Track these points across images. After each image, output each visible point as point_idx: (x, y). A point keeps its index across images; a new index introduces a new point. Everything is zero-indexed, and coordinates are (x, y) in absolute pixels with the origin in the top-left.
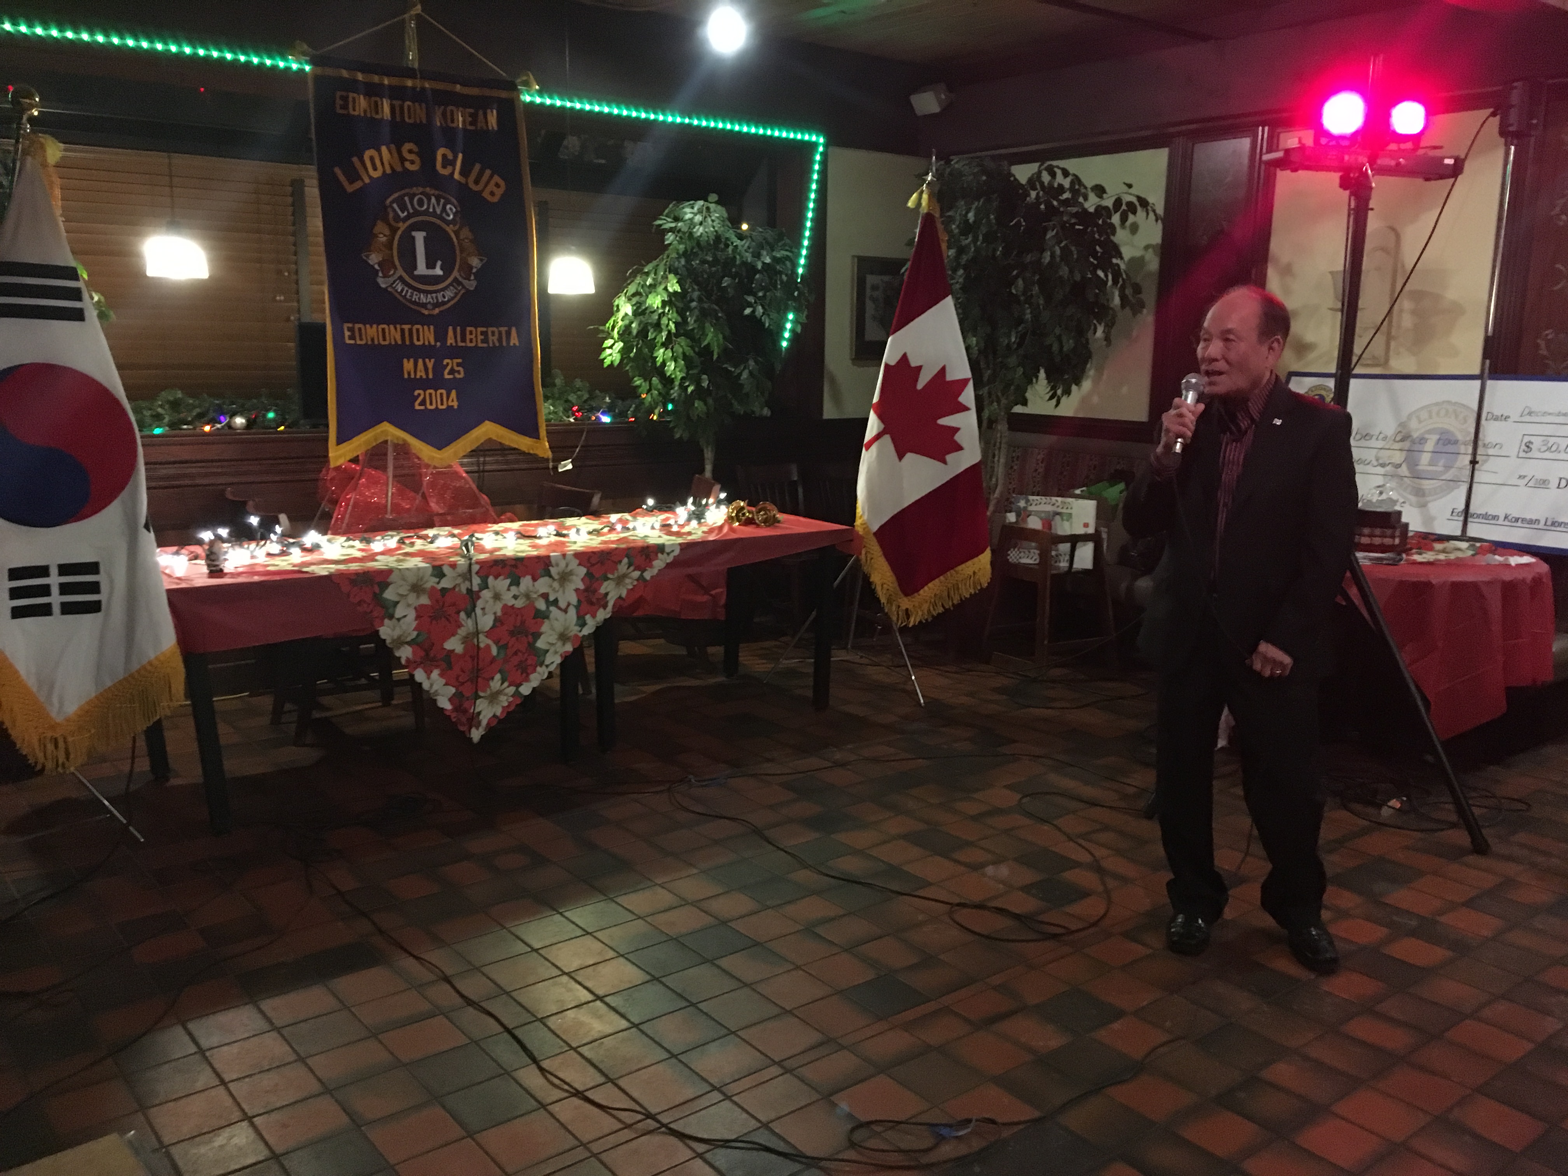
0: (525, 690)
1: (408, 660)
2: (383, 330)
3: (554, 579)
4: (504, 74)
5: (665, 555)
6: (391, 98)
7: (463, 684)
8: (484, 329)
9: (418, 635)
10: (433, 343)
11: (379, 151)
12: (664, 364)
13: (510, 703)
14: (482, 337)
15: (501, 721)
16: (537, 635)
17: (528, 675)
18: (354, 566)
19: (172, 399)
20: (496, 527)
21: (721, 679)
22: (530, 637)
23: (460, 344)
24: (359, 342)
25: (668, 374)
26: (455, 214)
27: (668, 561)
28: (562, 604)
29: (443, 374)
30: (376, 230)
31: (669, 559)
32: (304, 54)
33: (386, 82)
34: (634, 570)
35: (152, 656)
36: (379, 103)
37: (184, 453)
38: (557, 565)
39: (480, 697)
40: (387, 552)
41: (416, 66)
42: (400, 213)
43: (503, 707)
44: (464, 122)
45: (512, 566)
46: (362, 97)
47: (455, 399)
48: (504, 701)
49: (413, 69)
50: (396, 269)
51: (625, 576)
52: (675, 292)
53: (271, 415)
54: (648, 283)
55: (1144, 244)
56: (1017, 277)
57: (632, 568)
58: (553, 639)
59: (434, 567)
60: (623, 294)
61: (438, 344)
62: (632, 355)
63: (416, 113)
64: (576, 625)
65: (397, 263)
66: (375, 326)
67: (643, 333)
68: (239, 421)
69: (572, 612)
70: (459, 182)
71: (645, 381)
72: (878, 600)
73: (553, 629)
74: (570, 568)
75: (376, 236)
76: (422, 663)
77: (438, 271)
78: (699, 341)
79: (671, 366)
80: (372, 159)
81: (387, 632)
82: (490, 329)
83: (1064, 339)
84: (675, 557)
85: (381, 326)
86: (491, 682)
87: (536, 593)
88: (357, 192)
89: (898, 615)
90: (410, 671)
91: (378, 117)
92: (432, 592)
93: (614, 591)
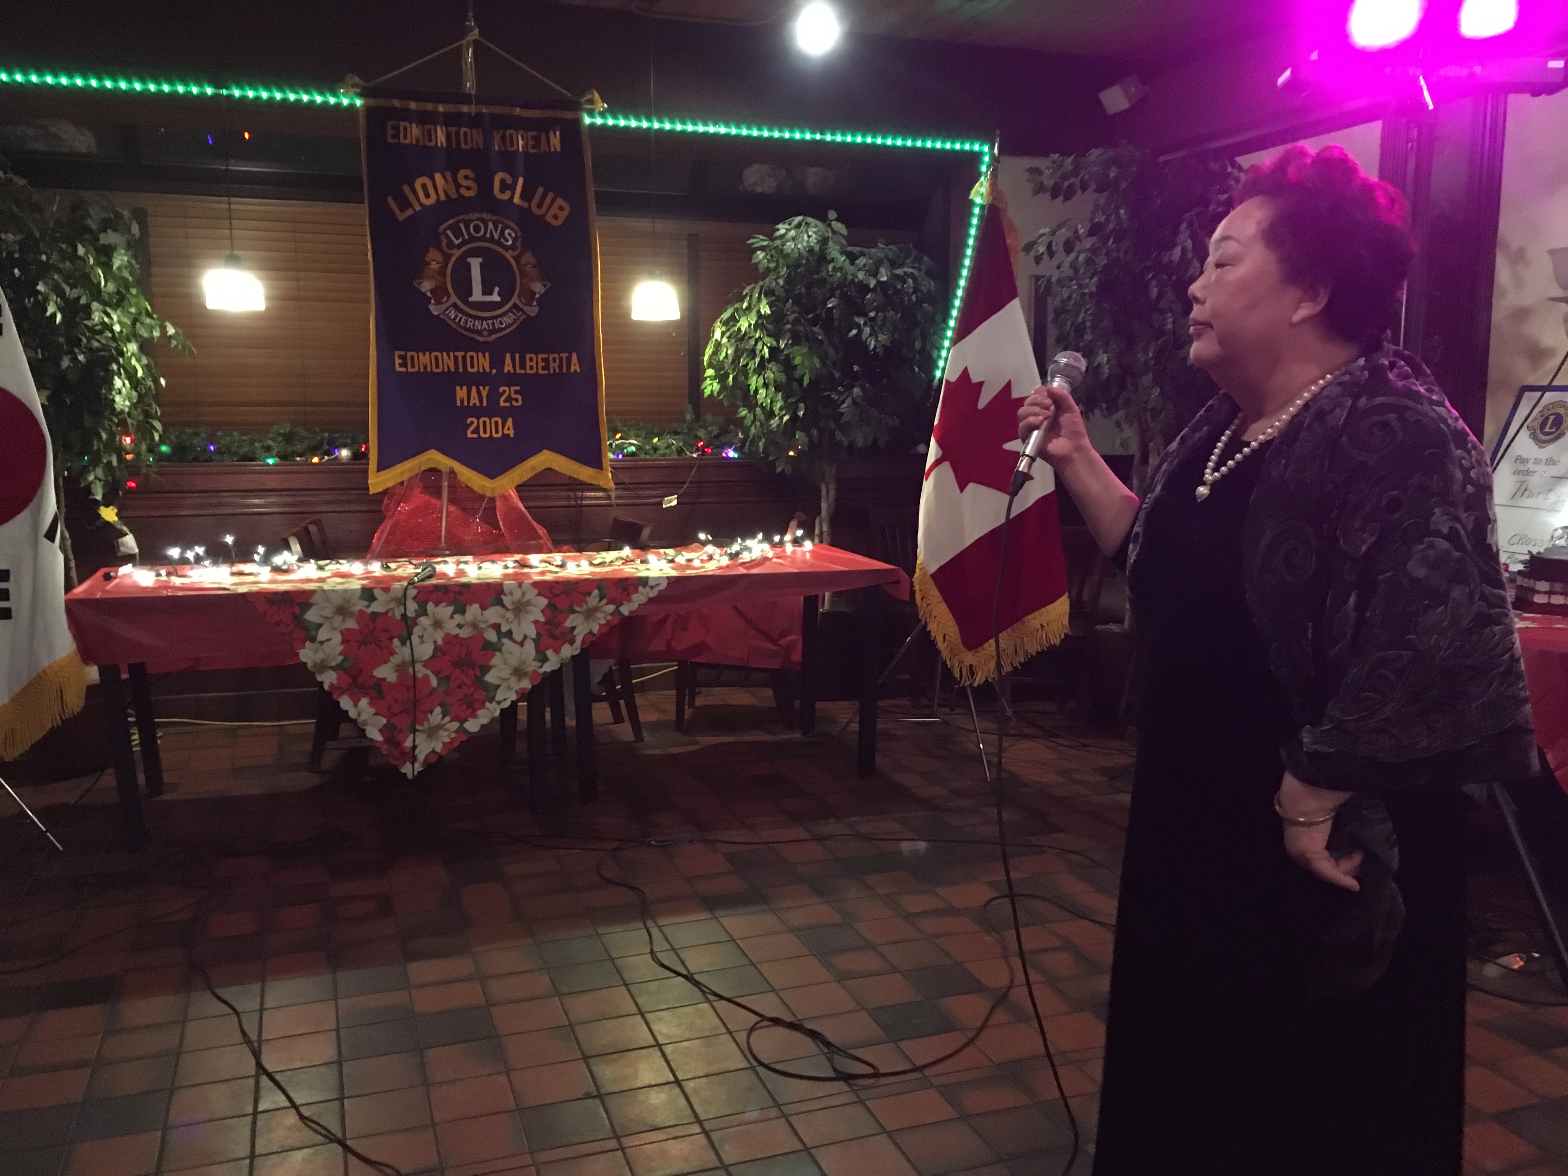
0: (472, 726)
1: (332, 685)
2: (436, 358)
3: (508, 609)
4: (569, 94)
5: (648, 589)
6: (446, 125)
7: (395, 715)
8: (545, 356)
9: (343, 661)
10: (488, 370)
11: (431, 177)
12: (756, 391)
13: (452, 740)
14: (543, 364)
15: (440, 757)
16: (486, 669)
17: (474, 711)
19: (283, 432)
21: (797, 735)
22: (477, 669)
23: (519, 371)
24: (410, 370)
25: (759, 403)
26: (515, 240)
27: (651, 596)
28: (518, 637)
29: (499, 403)
30: (427, 259)
31: (653, 593)
32: (354, 85)
33: (441, 109)
34: (607, 604)
35: (47, 665)
36: (433, 131)
38: (511, 594)
39: (418, 731)
41: (473, 92)
42: (453, 238)
43: (444, 743)
44: (526, 145)
45: (456, 592)
46: (414, 126)
47: (511, 428)
48: (445, 736)
49: (470, 95)
50: (449, 296)
51: (596, 609)
54: (744, 307)
57: (605, 601)
58: (506, 673)
59: (364, 590)
60: (717, 320)
62: (728, 384)
63: (474, 138)
64: (535, 660)
66: (427, 353)
68: (345, 453)
69: (530, 646)
70: (520, 207)
71: (749, 412)
73: (505, 663)
74: (527, 597)
75: (428, 263)
76: (348, 690)
77: (495, 298)
78: (793, 366)
79: (762, 394)
80: (424, 186)
81: (307, 655)
82: (552, 356)
84: (660, 591)
85: (434, 354)
86: (429, 715)
87: (485, 622)
88: (409, 218)
89: (961, 671)
90: (335, 696)
91: (433, 143)
92: (360, 616)
93: (582, 627)
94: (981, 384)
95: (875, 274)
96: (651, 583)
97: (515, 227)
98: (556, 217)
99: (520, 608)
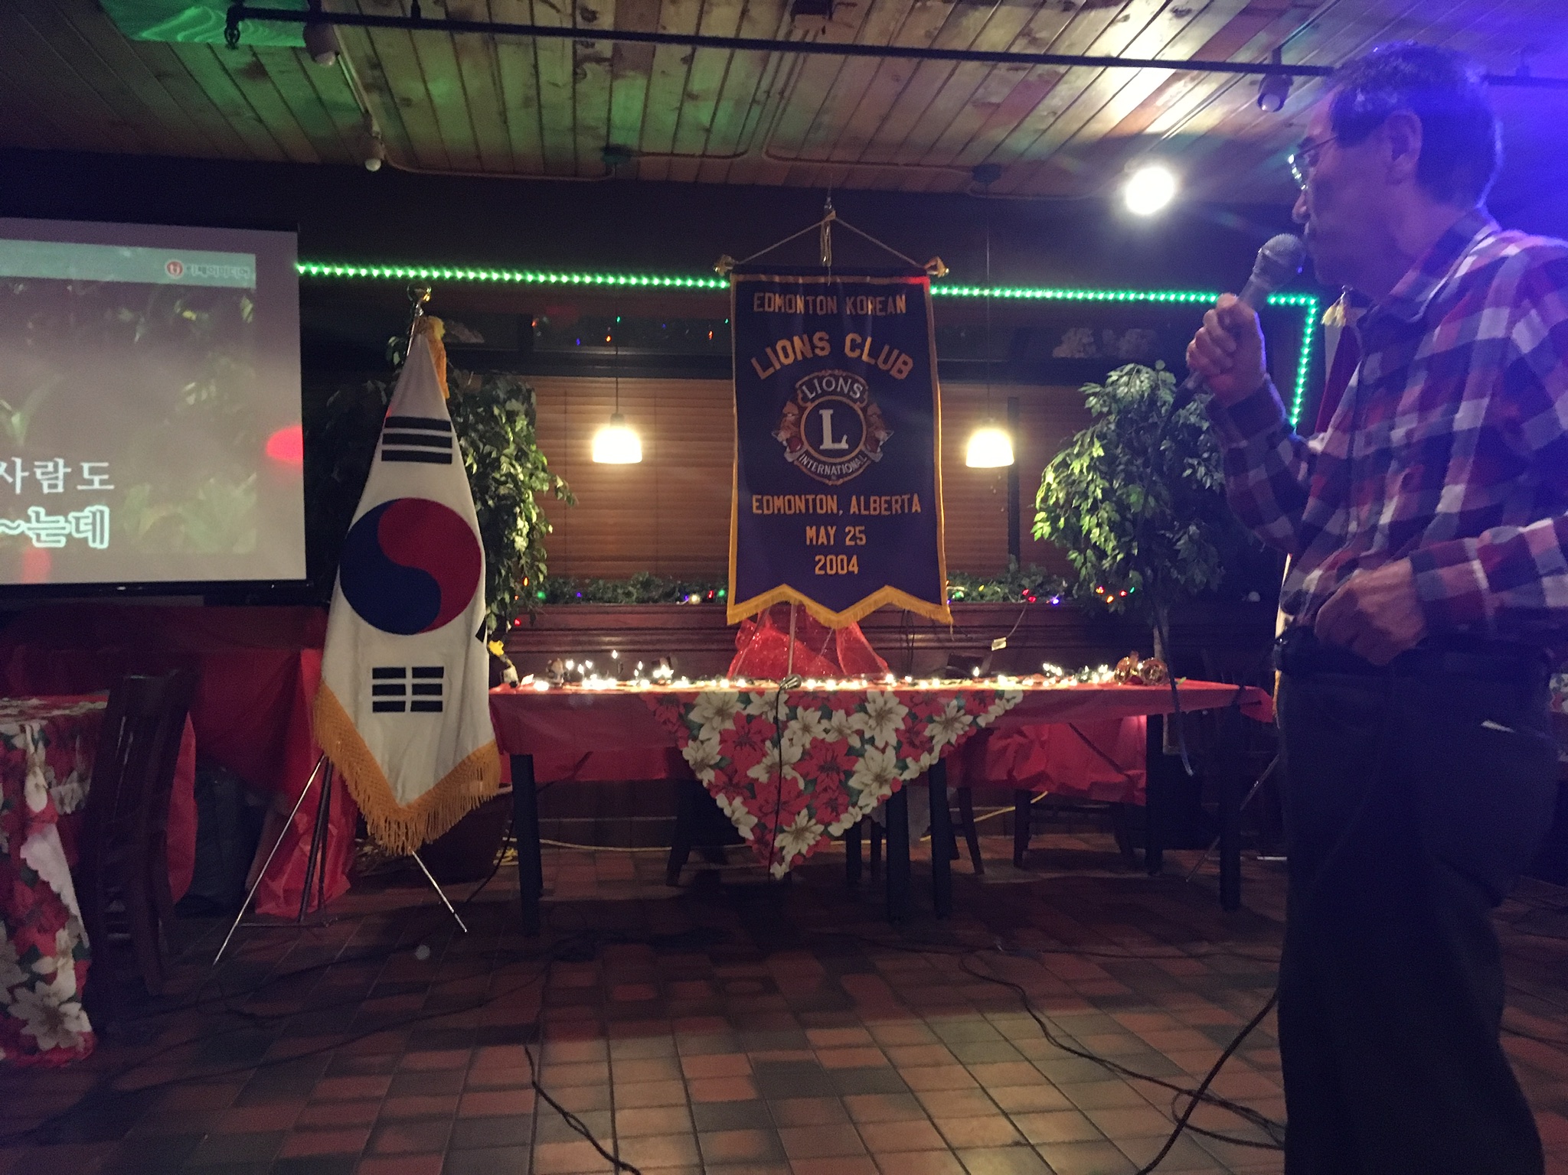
0: (836, 830)
1: (710, 782)
2: (789, 501)
3: (870, 716)
4: (914, 262)
5: (1004, 701)
6: (805, 294)
7: (766, 814)
8: (888, 498)
9: (721, 760)
10: (835, 511)
11: (790, 341)
12: (1089, 532)
13: (817, 843)
14: (886, 506)
15: (805, 859)
16: (850, 774)
17: (838, 815)
19: (642, 579)
22: (842, 774)
23: (863, 512)
24: (766, 512)
25: (1093, 542)
26: (862, 393)
27: (1008, 708)
28: (880, 744)
29: (844, 541)
30: (785, 411)
31: (1010, 706)
32: (727, 264)
33: (801, 281)
34: (965, 714)
35: (470, 750)
36: (793, 300)
38: (874, 702)
39: (786, 832)
41: (829, 265)
43: (809, 846)
44: (874, 309)
45: (823, 698)
46: (777, 295)
47: (856, 565)
48: (810, 839)
49: (827, 268)
50: (803, 444)
51: (955, 719)
52: (1099, 457)
53: (721, 593)
54: (1075, 452)
57: (962, 712)
58: (868, 779)
59: (741, 693)
60: (1049, 465)
62: (1060, 526)
63: (828, 305)
65: (804, 438)
66: (782, 497)
67: (1069, 502)
68: (695, 599)
69: (891, 753)
70: (868, 364)
71: (1080, 554)
73: (868, 769)
74: (889, 705)
75: (786, 415)
76: (724, 788)
77: (844, 445)
78: (1127, 505)
79: (1096, 533)
80: (784, 349)
81: (690, 753)
82: (894, 498)
84: (1016, 705)
85: (787, 497)
86: (797, 817)
87: (850, 728)
88: (770, 377)
90: (712, 794)
91: (793, 311)
92: (737, 718)
93: (941, 736)
96: (1006, 696)
99: (882, 716)
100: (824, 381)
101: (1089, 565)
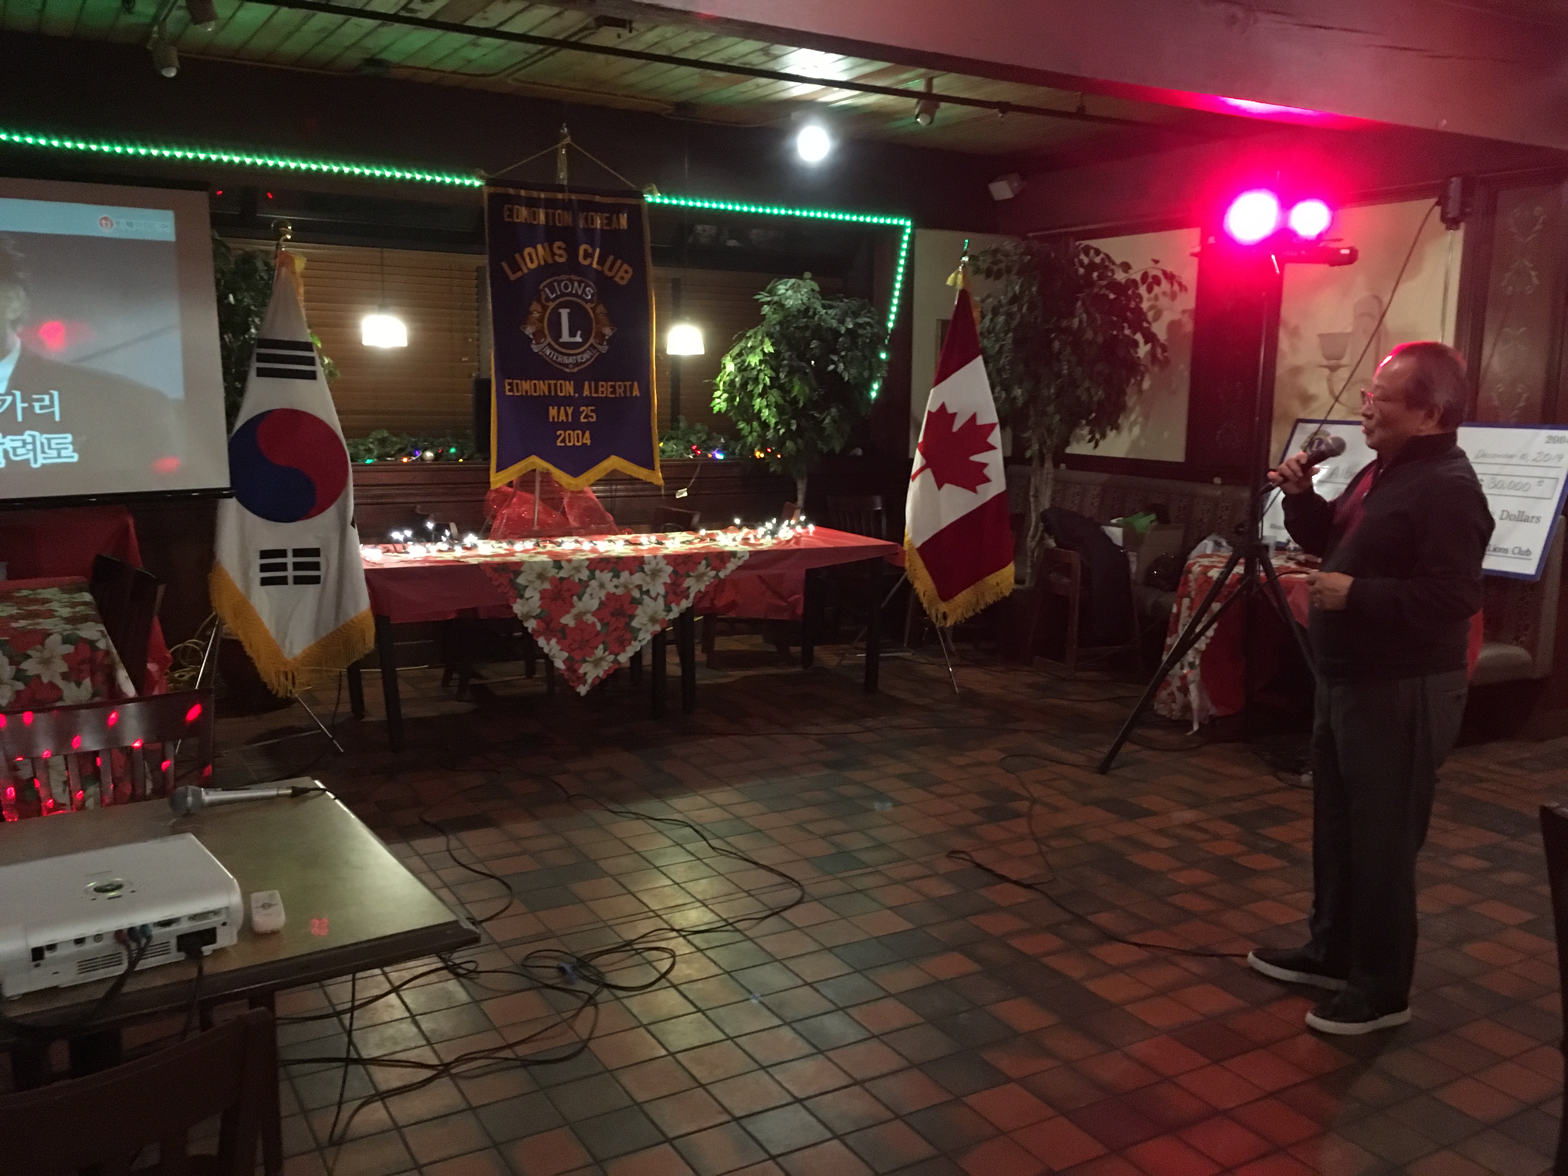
0: (623, 658)
1: (533, 629)
2: (535, 384)
3: (647, 575)
4: (634, 186)
5: (738, 559)
6: (546, 208)
7: (574, 650)
8: (613, 383)
9: (541, 612)
10: (572, 394)
11: (535, 248)
12: (760, 411)
13: (610, 668)
14: (612, 390)
15: (602, 681)
16: (632, 617)
17: (624, 647)
18: (497, 559)
19: (380, 437)
20: (612, 537)
21: (798, 669)
22: (627, 617)
23: (594, 395)
24: (516, 394)
25: (763, 419)
26: (592, 295)
27: (738, 566)
28: (653, 594)
29: (579, 419)
31: (740, 563)
32: (478, 173)
33: (543, 196)
34: (711, 571)
35: (353, 615)
36: (537, 213)
37: (385, 478)
38: (649, 564)
39: (587, 662)
40: (526, 551)
41: (565, 183)
42: (550, 295)
43: (605, 671)
44: (601, 223)
45: (615, 563)
46: (524, 208)
47: (589, 438)
48: (605, 666)
49: (563, 186)
50: (545, 337)
51: (704, 574)
52: (770, 353)
53: (453, 450)
54: (750, 346)
55: (1180, 309)
56: (1054, 339)
57: (709, 569)
58: (645, 620)
59: (555, 561)
60: (729, 355)
61: (577, 395)
62: (736, 403)
63: (564, 218)
65: (547, 332)
66: (528, 381)
67: (744, 385)
68: (429, 455)
69: (661, 600)
70: (597, 270)
71: (747, 424)
72: (921, 604)
73: (645, 613)
74: (660, 567)
75: (531, 313)
76: (544, 633)
77: (578, 339)
78: (790, 392)
79: (765, 413)
80: (530, 255)
81: (518, 608)
82: (618, 384)
83: (1093, 391)
84: (745, 561)
85: (534, 382)
86: (595, 650)
87: (632, 584)
88: (519, 279)
89: (937, 616)
90: (535, 638)
91: (536, 223)
92: (552, 580)
93: (694, 586)
94: (955, 415)
95: (842, 322)
96: (739, 555)
97: (593, 286)
98: (622, 278)
99: (655, 573)
100: (563, 284)
101: (755, 434)
